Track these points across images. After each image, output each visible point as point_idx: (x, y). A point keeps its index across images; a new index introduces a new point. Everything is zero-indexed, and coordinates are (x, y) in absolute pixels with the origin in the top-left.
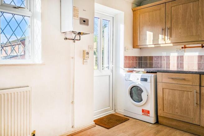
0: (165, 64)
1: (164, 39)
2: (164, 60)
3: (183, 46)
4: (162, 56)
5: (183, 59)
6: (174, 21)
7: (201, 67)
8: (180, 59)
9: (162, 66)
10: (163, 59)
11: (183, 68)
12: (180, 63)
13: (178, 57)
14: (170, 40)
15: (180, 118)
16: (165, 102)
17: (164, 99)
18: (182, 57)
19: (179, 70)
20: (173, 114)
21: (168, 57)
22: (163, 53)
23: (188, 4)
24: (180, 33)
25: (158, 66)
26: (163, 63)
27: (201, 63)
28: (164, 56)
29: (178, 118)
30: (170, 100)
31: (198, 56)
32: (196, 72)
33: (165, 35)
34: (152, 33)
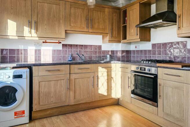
0: (23, 57)
1: (30, 32)
2: (22, 53)
3: (44, 41)
4: (19, 49)
5: (41, 52)
6: (39, 16)
7: (55, 59)
8: (38, 53)
9: (19, 60)
10: (20, 52)
11: (41, 61)
12: (38, 56)
13: (36, 51)
14: (36, 34)
15: (55, 105)
16: (41, 95)
17: (40, 92)
18: (39, 50)
19: (37, 63)
20: (49, 104)
21: (26, 51)
22: (20, 46)
23: (52, 5)
24: (45, 29)
25: (14, 60)
26: (20, 57)
27: (54, 56)
28: (21, 50)
29: (53, 106)
30: (46, 92)
31: (52, 50)
32: (51, 63)
33: (31, 28)
34: (15, 23)
